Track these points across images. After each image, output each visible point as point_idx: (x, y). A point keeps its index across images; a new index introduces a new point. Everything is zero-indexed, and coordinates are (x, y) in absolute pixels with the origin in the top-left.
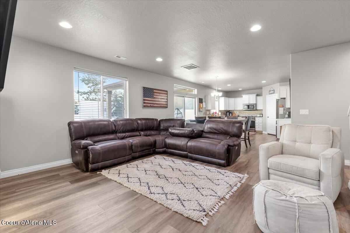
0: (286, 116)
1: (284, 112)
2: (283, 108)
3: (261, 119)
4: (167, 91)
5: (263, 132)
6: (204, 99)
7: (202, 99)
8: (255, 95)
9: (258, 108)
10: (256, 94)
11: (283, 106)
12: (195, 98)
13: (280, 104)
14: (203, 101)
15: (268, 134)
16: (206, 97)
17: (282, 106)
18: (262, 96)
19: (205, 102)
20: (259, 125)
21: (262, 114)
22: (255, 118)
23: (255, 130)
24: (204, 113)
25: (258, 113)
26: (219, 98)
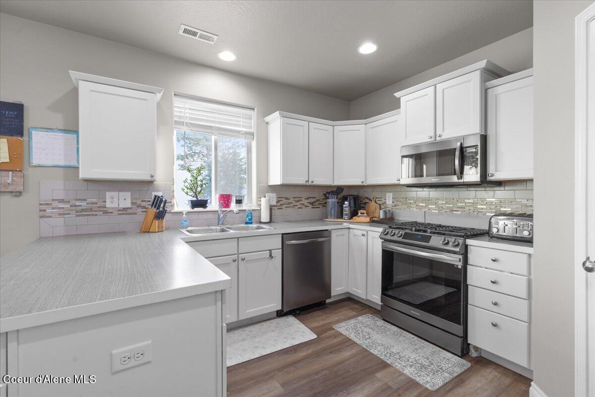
3: (515, 255)
9: (500, 171)
20: (495, 308)
21: (530, 216)
22: (466, 246)
23: (465, 336)
24: (62, 201)
25: (501, 203)
26: (267, 119)
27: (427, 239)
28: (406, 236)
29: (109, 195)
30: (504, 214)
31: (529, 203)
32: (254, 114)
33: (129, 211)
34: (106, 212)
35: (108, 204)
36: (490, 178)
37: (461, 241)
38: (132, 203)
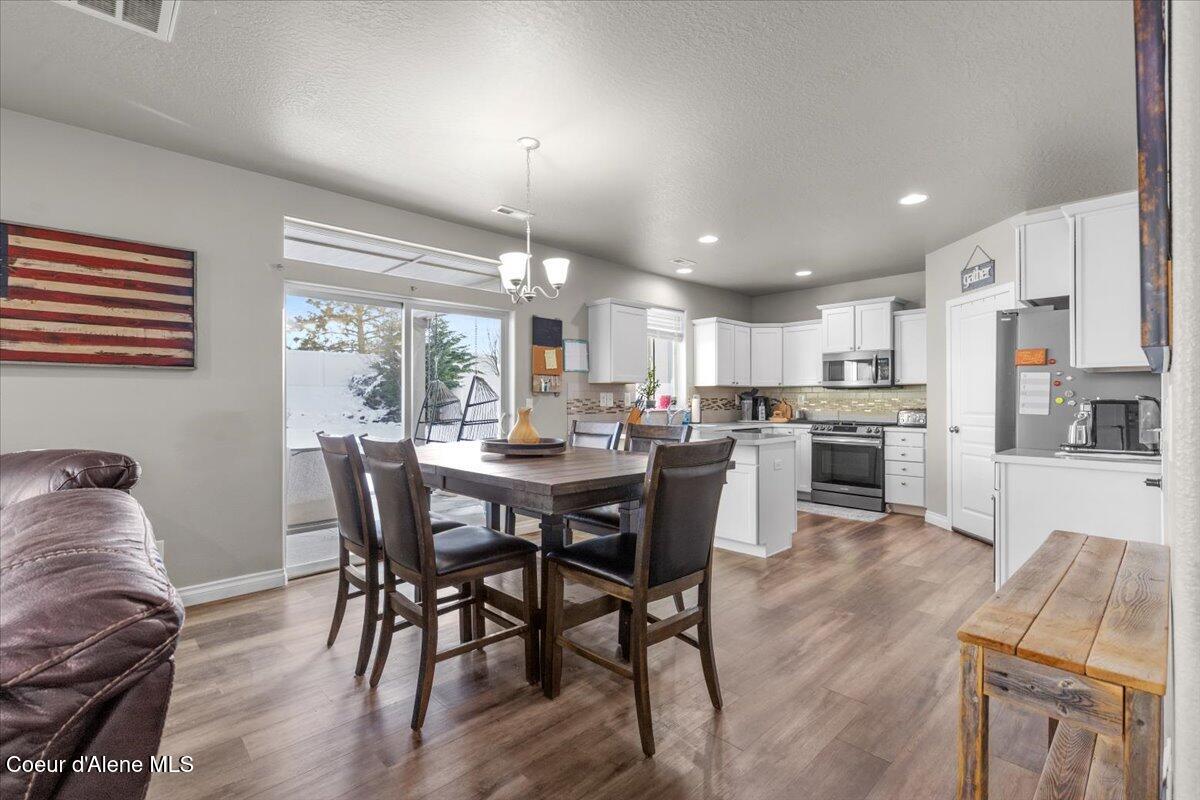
0: (1075, 433)
1: (1059, 400)
2: (1047, 375)
3: (916, 436)
4: (190, 255)
5: (931, 517)
6: (575, 322)
7: (558, 324)
8: (884, 306)
9: (904, 378)
10: (893, 298)
11: (1047, 361)
12: (503, 316)
13: (1023, 341)
14: (569, 331)
15: (956, 531)
16: (590, 310)
17: (1040, 357)
18: (925, 307)
19: (584, 340)
20: (904, 473)
21: (924, 410)
22: (884, 432)
23: (883, 498)
24: (578, 401)
25: (904, 401)
26: (695, 321)
27: (855, 430)
28: (835, 429)
29: (602, 395)
30: (906, 409)
31: (923, 401)
32: (684, 316)
33: (613, 410)
34: (600, 411)
35: (602, 404)
36: (896, 383)
37: (880, 429)
38: (614, 403)
